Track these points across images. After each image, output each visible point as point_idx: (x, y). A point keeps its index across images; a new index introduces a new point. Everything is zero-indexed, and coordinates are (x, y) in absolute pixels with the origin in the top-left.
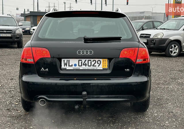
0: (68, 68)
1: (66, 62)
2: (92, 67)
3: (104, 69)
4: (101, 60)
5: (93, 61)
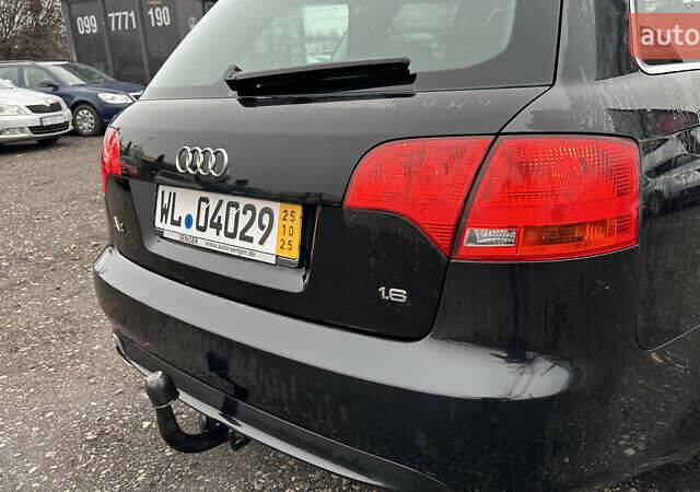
0: (169, 230)
1: (166, 202)
2: (237, 242)
3: (281, 263)
4: (276, 207)
5: (245, 213)
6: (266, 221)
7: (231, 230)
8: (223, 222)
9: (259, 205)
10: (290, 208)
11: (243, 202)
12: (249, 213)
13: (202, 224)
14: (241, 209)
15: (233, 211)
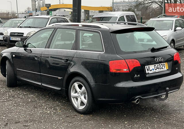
0: (150, 72)
2: (161, 69)
4: (165, 63)
8: (159, 67)
11: (161, 64)
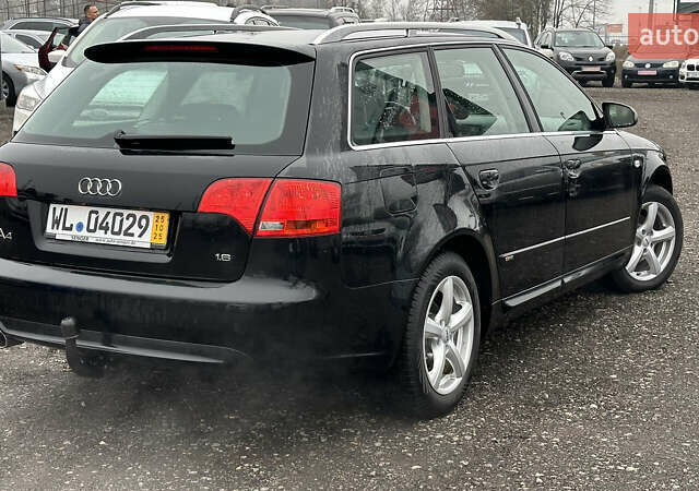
0: (61, 234)
1: (58, 214)
2: (122, 236)
3: (154, 248)
4: (151, 215)
5: (127, 219)
6: (144, 222)
7: (116, 229)
8: (110, 225)
9: (139, 214)
10: (160, 215)
11: (126, 212)
12: (131, 219)
13: (92, 227)
14: (125, 216)
15: (118, 218)
